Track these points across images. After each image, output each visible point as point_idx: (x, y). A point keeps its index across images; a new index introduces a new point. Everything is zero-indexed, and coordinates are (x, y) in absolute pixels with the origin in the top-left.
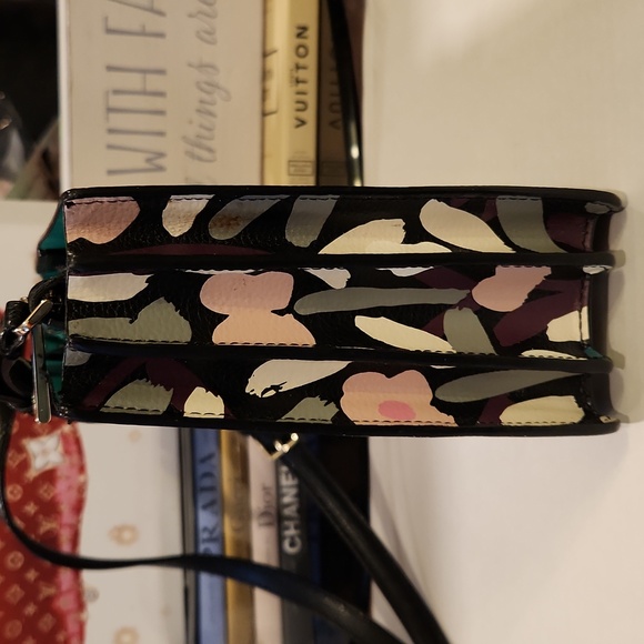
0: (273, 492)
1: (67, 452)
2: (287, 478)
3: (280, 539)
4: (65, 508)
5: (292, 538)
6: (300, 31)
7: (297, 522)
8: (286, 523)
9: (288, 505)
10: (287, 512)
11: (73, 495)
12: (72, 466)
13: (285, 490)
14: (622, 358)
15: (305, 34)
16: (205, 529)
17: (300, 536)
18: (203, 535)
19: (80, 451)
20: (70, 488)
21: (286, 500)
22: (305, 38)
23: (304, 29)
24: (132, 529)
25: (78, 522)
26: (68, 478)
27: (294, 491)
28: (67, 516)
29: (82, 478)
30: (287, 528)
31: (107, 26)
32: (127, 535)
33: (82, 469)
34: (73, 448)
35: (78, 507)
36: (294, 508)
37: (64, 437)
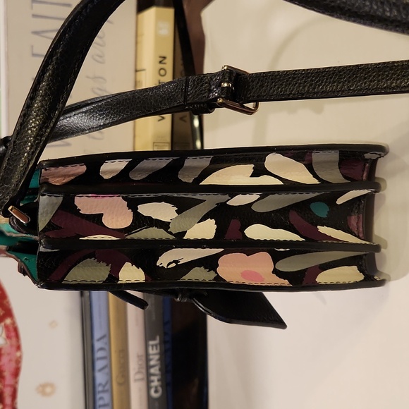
0: (144, 358)
1: (8, 337)
2: (153, 349)
3: (149, 388)
4: (7, 374)
5: (156, 387)
6: (161, 59)
7: (159, 377)
8: (152, 378)
9: (153, 366)
10: (152, 371)
11: (13, 365)
12: (11, 346)
13: (151, 357)
14: (386, 242)
15: (164, 62)
16: (100, 385)
17: (162, 386)
18: (99, 389)
19: (17, 336)
20: (10, 360)
21: (152, 363)
22: (165, 63)
23: (165, 58)
24: (52, 385)
25: (17, 383)
26: (9, 354)
27: (157, 357)
28: (8, 379)
29: (18, 354)
30: (153, 381)
31: (32, 52)
32: (48, 390)
33: (18, 348)
34: (13, 334)
35: (16, 373)
36: (157, 368)
37: (6, 327)
